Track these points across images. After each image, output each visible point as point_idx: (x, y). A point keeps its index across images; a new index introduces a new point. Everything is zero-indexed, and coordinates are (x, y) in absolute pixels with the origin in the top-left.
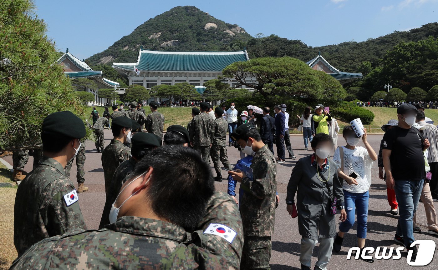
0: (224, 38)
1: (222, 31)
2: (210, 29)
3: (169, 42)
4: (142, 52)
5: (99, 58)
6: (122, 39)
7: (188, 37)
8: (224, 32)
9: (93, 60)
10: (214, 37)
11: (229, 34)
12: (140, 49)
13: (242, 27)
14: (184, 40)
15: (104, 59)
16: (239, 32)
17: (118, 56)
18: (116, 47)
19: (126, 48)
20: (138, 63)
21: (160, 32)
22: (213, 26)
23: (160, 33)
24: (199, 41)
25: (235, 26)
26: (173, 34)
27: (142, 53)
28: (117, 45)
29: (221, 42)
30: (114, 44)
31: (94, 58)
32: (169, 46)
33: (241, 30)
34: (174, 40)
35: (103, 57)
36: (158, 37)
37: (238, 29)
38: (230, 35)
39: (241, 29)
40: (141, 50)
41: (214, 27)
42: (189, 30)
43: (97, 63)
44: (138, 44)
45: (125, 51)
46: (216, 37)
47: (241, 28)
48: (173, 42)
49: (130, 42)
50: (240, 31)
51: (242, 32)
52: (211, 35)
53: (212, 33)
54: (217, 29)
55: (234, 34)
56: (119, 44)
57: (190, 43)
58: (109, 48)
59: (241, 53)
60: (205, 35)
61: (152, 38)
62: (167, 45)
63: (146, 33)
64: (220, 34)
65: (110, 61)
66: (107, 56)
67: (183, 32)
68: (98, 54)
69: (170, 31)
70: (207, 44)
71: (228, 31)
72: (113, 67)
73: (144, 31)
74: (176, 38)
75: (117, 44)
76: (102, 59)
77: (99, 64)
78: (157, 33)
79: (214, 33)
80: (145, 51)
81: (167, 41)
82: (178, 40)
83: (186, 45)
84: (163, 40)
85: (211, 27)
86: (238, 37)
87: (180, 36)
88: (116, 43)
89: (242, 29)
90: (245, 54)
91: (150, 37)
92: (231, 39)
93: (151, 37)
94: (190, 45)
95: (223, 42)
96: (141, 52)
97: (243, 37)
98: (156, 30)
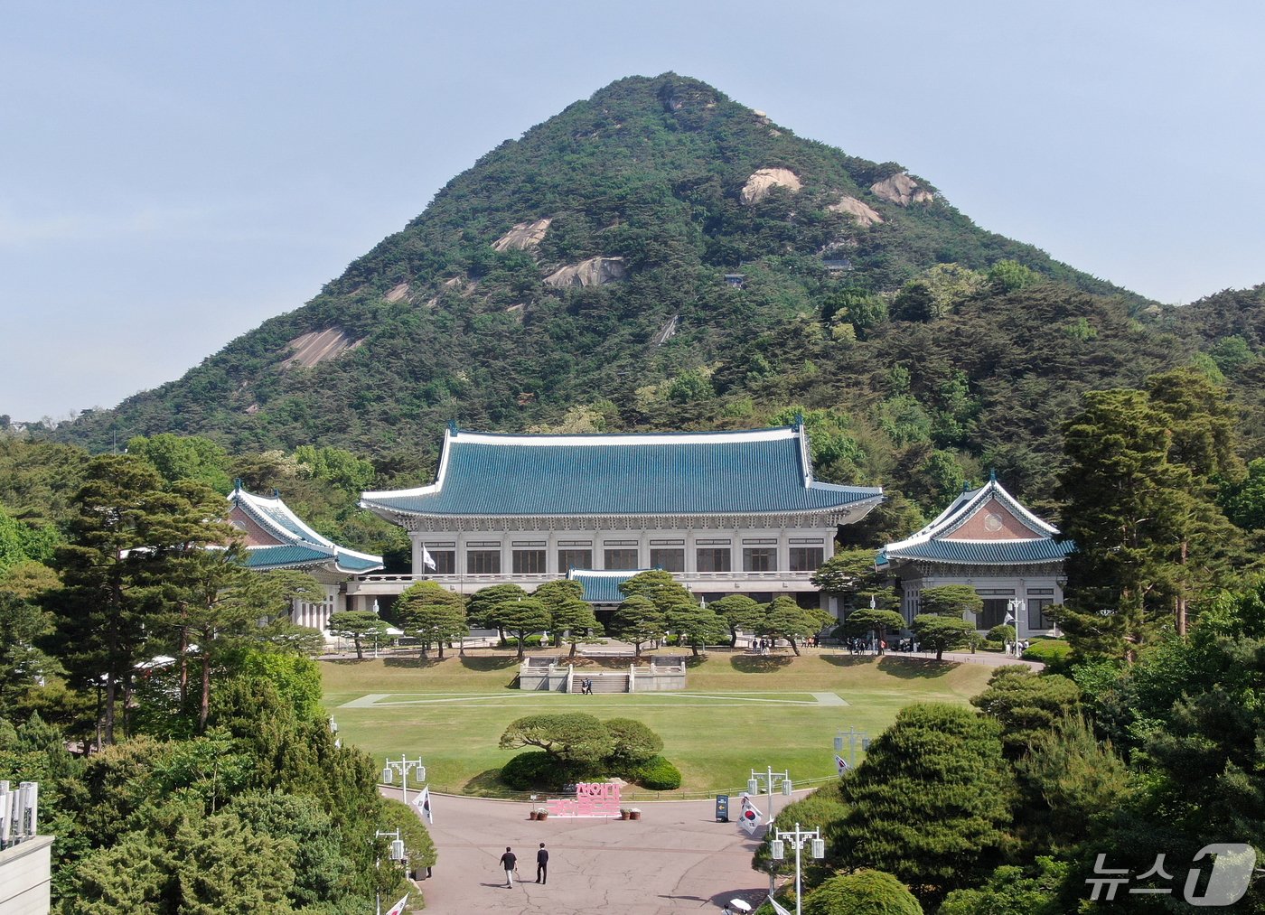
0: (828, 237)
1: (820, 208)
2: (768, 201)
3: (584, 266)
4: (454, 440)
5: (286, 339)
6: (382, 248)
7: (666, 243)
8: (832, 208)
9: (260, 347)
10: (782, 236)
11: (853, 217)
12: (448, 432)
13: (921, 176)
14: (647, 257)
15: (310, 342)
16: (904, 199)
17: (365, 333)
18: (355, 286)
19: (398, 294)
20: (440, 484)
21: (544, 216)
22: (780, 184)
23: (545, 223)
24: (714, 256)
25: (889, 171)
26: (600, 224)
27: (453, 445)
28: (362, 279)
29: (816, 260)
30: (350, 270)
31: (265, 341)
32: (585, 282)
33: (914, 192)
34: (605, 255)
35: (303, 333)
36: (537, 241)
37: (901, 187)
38: (859, 222)
39: (914, 185)
40: (452, 435)
41: (783, 190)
42: (672, 205)
43: (279, 361)
44: (450, 275)
45: (396, 310)
46: (792, 239)
47: (914, 178)
48: (603, 268)
49: (417, 263)
50: (912, 195)
51: (920, 198)
52: (771, 228)
53: (773, 218)
54: (796, 198)
55: (878, 220)
56: (370, 271)
57: (674, 271)
58: (328, 290)
59: (787, 434)
60: (743, 230)
61: (512, 249)
62: (576, 279)
63: (483, 220)
64: (811, 222)
65: (334, 355)
66: (319, 327)
67: (645, 217)
68: (280, 321)
69: (588, 212)
70: (745, 279)
71: (849, 204)
72: (363, 505)
73: (475, 211)
74: (614, 245)
75: (361, 272)
76: (297, 344)
77: (287, 364)
78: (531, 222)
79: (783, 218)
80: (463, 438)
81: (573, 260)
82: (625, 256)
83: (655, 278)
84: (560, 257)
85: (773, 189)
86: (894, 230)
87: (631, 238)
88: (354, 267)
89: (923, 186)
90: (797, 440)
91: (504, 243)
92: (861, 241)
93: (507, 239)
94: (674, 278)
95: (826, 258)
96: (449, 440)
97: (919, 230)
98: (530, 205)
